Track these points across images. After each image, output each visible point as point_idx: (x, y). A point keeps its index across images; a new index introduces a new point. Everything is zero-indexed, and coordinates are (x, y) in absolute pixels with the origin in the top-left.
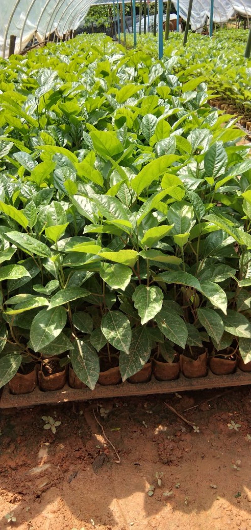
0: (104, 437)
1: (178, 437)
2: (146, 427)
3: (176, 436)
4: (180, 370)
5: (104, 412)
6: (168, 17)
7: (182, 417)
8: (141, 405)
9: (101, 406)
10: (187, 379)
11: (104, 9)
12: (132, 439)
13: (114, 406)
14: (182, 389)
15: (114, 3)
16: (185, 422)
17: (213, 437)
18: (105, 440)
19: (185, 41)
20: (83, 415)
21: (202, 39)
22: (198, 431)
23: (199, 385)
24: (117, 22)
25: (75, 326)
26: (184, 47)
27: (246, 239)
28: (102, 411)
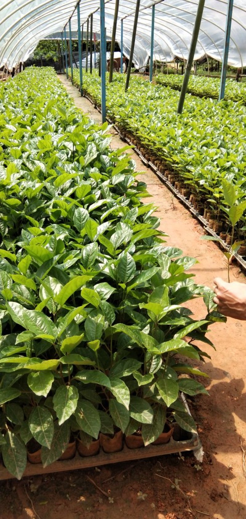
0: (33, 511)
1: (96, 508)
2: (70, 499)
3: (94, 507)
4: (100, 446)
5: (33, 488)
6: (112, 55)
7: (100, 489)
8: (66, 478)
9: (31, 481)
10: (106, 454)
11: (53, 43)
12: (57, 511)
13: (43, 481)
14: (102, 463)
15: (62, 40)
16: (103, 493)
17: (125, 506)
18: (34, 514)
19: (127, 85)
20: (15, 490)
21: (143, 84)
22: (113, 502)
23: (115, 459)
24: (65, 56)
25: (8, 418)
26: (126, 92)
27: (148, 341)
28: (32, 486)
